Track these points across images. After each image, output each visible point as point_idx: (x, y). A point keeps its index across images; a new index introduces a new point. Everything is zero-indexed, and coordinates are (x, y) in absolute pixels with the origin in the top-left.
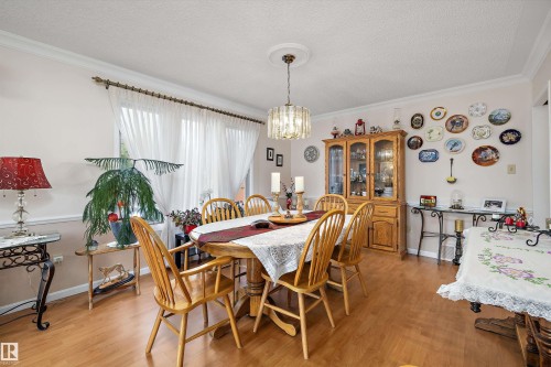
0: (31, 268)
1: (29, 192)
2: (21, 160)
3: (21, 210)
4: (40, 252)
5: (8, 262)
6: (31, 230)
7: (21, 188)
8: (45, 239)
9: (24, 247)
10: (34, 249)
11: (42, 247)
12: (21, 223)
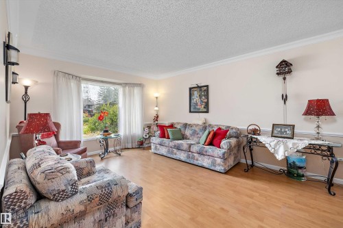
0: (324, 158)
1: (322, 117)
2: (318, 100)
3: (318, 127)
4: (329, 151)
5: (313, 151)
6: (324, 138)
7: (318, 115)
8: (332, 144)
9: (320, 146)
10: (325, 148)
11: (330, 149)
12: (318, 133)
